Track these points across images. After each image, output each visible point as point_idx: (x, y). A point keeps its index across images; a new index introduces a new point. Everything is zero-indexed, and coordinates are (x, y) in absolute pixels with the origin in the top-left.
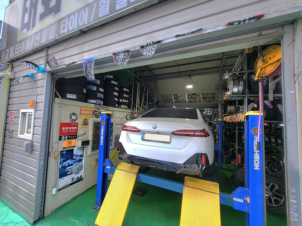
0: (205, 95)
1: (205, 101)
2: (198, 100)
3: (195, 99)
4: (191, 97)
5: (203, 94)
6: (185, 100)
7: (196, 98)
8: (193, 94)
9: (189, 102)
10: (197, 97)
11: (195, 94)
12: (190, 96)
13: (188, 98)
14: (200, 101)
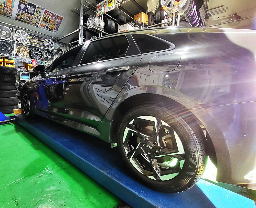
0: (49, 17)
1: (46, 26)
2: (34, 21)
3: (31, 16)
4: (24, 10)
5: (46, 12)
6: (11, 10)
7: (33, 14)
8: (30, 5)
9: (16, 19)
10: (35, 14)
11: (34, 6)
12: (23, 6)
13: (19, 8)
14: (36, 24)
